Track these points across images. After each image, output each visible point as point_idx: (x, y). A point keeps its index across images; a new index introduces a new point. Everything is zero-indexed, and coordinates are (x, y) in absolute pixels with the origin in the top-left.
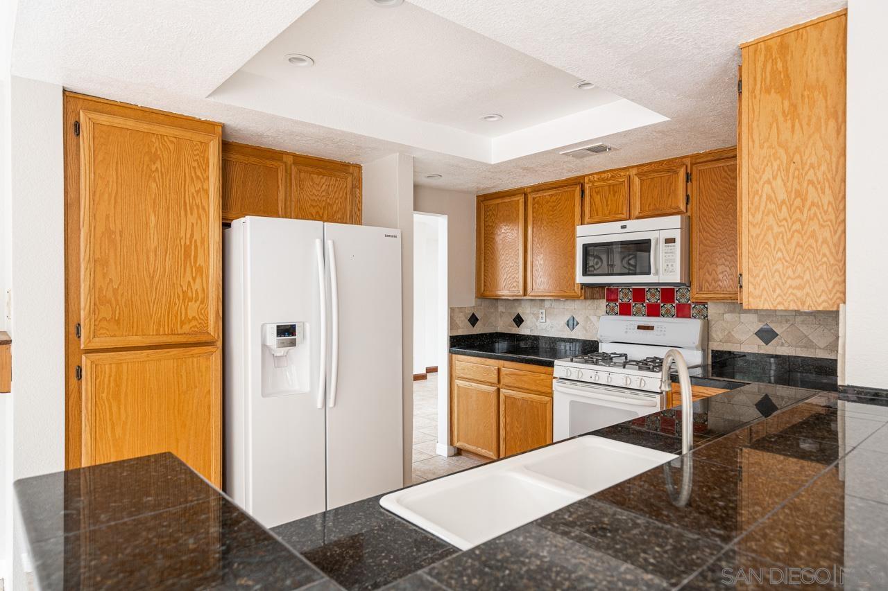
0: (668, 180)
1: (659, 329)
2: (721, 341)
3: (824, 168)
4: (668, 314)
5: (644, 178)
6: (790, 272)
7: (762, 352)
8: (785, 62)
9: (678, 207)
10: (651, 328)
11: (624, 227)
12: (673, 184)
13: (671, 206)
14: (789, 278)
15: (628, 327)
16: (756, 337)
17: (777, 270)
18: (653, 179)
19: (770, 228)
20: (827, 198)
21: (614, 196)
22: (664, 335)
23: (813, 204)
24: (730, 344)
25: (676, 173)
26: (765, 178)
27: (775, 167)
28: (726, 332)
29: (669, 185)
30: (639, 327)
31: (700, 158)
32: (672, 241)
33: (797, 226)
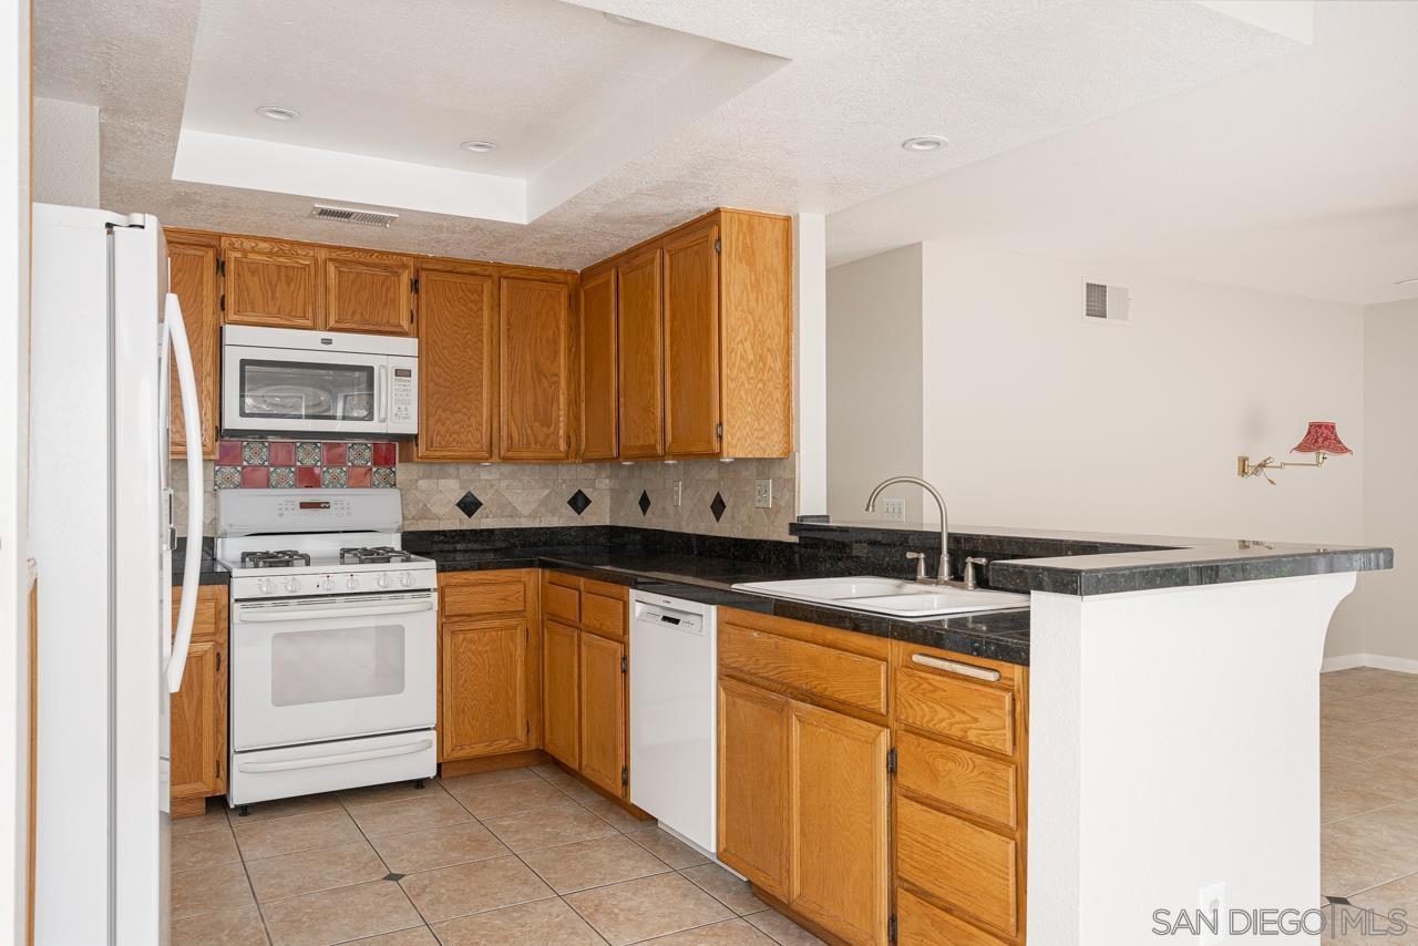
0: (383, 283)
1: (339, 506)
2: (413, 518)
3: (776, 339)
4: (335, 483)
5: (345, 269)
6: (756, 425)
7: (465, 527)
8: (752, 240)
9: (399, 326)
10: (326, 505)
11: (327, 342)
12: (392, 289)
13: (388, 321)
14: (756, 430)
15: (283, 507)
16: (458, 509)
17: (748, 423)
18: (358, 274)
19: (743, 384)
20: (779, 365)
21: (289, 285)
22: (349, 514)
23: (770, 368)
24: (426, 521)
25: (397, 275)
26: (739, 338)
27: (746, 330)
28: (421, 505)
29: (384, 289)
30: (304, 505)
31: (427, 263)
32: (408, 373)
33: (760, 385)
